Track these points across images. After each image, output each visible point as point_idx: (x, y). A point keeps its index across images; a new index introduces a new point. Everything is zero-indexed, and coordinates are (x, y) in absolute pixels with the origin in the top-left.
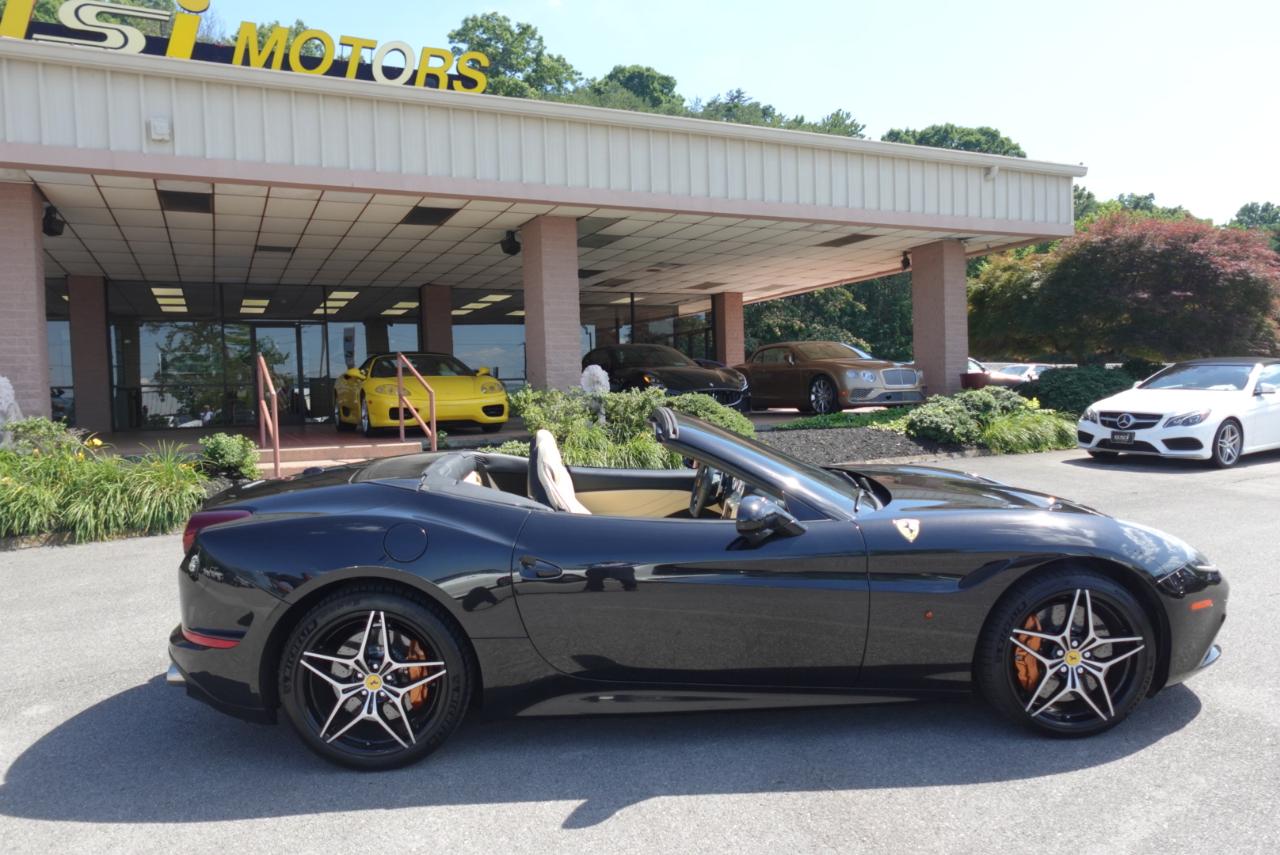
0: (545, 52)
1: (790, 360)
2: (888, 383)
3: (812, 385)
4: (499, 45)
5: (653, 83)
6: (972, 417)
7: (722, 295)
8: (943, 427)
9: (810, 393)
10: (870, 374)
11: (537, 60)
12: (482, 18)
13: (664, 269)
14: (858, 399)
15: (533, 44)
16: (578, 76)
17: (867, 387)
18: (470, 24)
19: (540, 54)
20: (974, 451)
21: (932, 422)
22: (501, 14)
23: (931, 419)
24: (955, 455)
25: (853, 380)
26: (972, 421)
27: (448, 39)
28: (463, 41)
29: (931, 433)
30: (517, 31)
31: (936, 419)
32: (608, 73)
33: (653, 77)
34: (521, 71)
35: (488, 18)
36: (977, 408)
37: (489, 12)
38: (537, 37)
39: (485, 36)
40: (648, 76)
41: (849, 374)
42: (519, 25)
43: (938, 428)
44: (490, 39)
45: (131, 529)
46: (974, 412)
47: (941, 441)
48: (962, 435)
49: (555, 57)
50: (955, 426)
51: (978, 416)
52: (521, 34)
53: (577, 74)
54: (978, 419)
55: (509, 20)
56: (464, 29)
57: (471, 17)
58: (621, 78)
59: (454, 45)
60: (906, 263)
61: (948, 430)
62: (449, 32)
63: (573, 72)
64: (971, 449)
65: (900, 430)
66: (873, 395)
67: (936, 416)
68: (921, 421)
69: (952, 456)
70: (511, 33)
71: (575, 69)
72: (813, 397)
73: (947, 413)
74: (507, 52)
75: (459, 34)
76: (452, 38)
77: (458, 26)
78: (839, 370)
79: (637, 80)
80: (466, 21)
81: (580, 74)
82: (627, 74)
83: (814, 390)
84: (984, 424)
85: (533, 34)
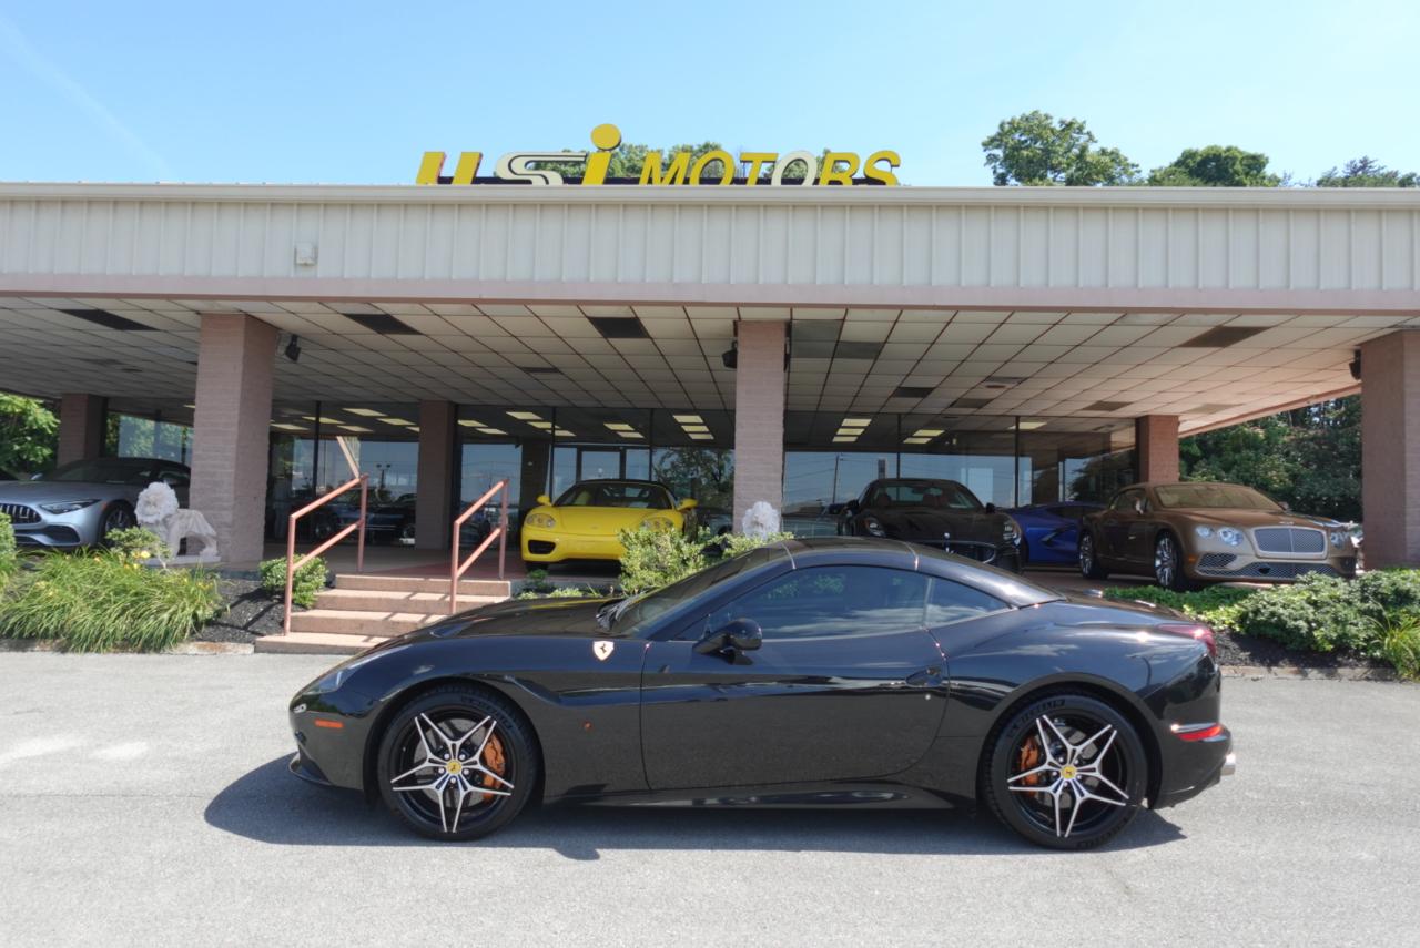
0: (1093, 148)
1: (1138, 507)
2: (1262, 547)
3: (1156, 545)
4: (1038, 145)
5: (1233, 164)
6: (1363, 613)
7: (1146, 418)
8: (1291, 624)
9: (1155, 556)
10: (1236, 532)
11: (1081, 156)
12: (1021, 119)
13: (1009, 386)
14: (1212, 568)
15: (1083, 139)
16: (1135, 169)
17: (1233, 552)
18: (1007, 127)
19: (1084, 149)
20: (1359, 671)
21: (1273, 614)
22: (1042, 112)
23: (1272, 609)
24: (1313, 673)
25: (1209, 540)
26: (1361, 621)
27: (982, 148)
28: (998, 147)
29: (1270, 632)
30: (1058, 128)
31: (1281, 611)
32: (1175, 159)
33: (1234, 159)
34: (1064, 170)
35: (1027, 119)
36: (1383, 600)
37: (1028, 113)
38: (1085, 131)
39: (1023, 138)
40: (1226, 158)
41: (1202, 532)
42: (1062, 122)
43: (1281, 625)
44: (1026, 141)
45: (128, 643)
46: (1370, 605)
47: (1291, 647)
48: (1331, 641)
49: (1109, 150)
50: (1320, 624)
51: (1380, 612)
52: (1063, 130)
53: (1133, 166)
54: (1380, 618)
55: (1051, 118)
56: (999, 134)
57: (1009, 120)
58: (1192, 165)
59: (988, 152)
60: (1356, 369)
61: (1304, 631)
62: (985, 139)
63: (1128, 164)
64: (1353, 666)
65: (1224, 623)
66: (1233, 566)
67: (1284, 607)
68: (1257, 612)
69: (1305, 675)
70: (1052, 130)
71: (1130, 161)
72: (1158, 563)
73: (1314, 604)
74: (1047, 152)
75: (992, 140)
76: (986, 145)
77: (993, 131)
78: (1188, 526)
79: (1213, 164)
80: (1002, 126)
81: (1137, 166)
82: (1199, 158)
83: (1159, 552)
84: (1386, 625)
85: (1080, 129)
